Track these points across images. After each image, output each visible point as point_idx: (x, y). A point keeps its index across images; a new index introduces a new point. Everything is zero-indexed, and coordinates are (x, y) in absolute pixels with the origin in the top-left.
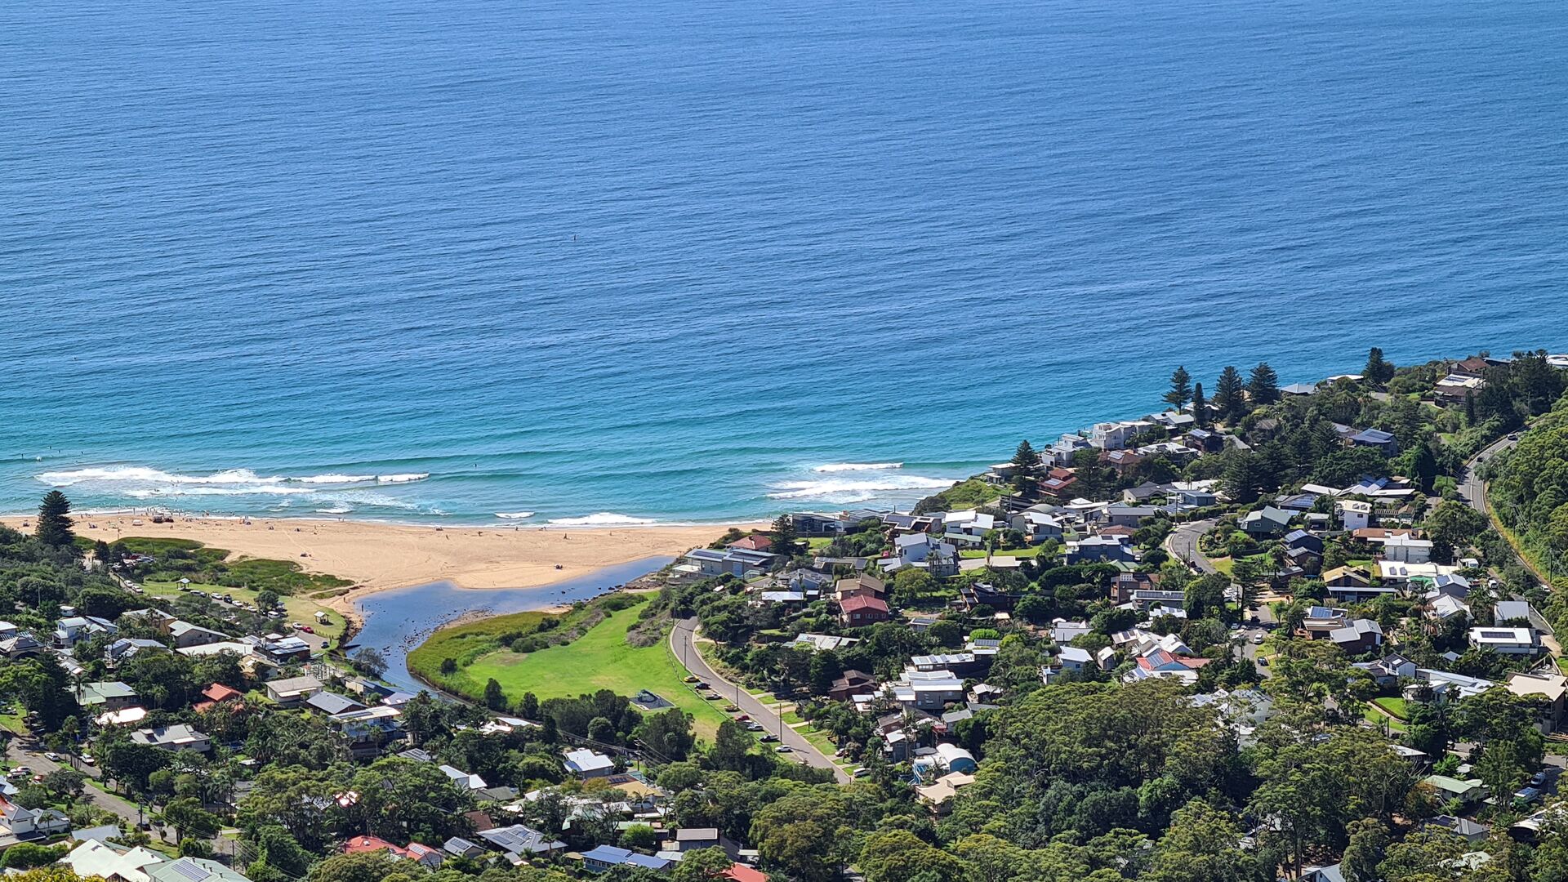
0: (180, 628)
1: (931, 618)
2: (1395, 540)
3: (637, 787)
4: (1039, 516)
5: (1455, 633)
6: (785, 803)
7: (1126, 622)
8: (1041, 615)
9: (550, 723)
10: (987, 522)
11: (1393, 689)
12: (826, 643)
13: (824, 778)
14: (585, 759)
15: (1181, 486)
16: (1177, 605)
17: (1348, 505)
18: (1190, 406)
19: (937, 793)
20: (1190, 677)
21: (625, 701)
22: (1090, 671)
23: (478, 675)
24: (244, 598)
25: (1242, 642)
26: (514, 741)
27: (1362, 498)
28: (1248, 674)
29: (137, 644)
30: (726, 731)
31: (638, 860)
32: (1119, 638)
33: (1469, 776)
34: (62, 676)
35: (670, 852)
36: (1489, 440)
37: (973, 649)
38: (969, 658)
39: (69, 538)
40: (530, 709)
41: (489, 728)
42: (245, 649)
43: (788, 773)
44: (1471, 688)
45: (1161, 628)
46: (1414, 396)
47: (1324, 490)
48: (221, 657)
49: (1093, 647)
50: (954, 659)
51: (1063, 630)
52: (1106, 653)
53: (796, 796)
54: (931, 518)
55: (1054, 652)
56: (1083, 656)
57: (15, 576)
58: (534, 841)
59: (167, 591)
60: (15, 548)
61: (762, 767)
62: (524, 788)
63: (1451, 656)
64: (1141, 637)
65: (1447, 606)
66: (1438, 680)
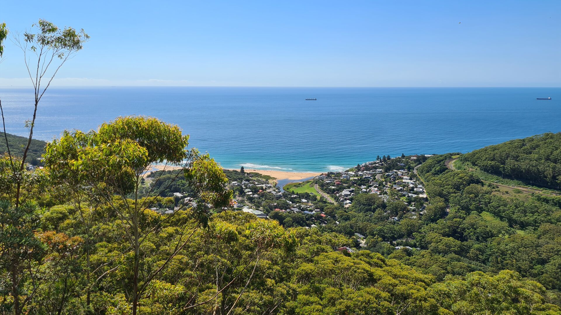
0: (256, 183)
1: (346, 185)
2: (405, 177)
3: (310, 204)
4: (360, 173)
5: (412, 189)
6: (328, 207)
7: (371, 186)
8: (360, 185)
9: (300, 196)
10: (354, 173)
11: (404, 196)
12: (333, 187)
13: (333, 204)
14: (304, 200)
15: (378, 170)
16: (377, 184)
17: (399, 173)
18: (379, 160)
19: (347, 206)
20: (379, 193)
21: (309, 194)
22: (366, 192)
23: (291, 190)
24: (264, 180)
25: (385, 189)
26: (295, 198)
27: (401, 172)
28: (386, 193)
29: (251, 185)
30: (321, 198)
31: (310, 213)
32: (370, 188)
33: (414, 207)
34: (243, 188)
35: (314, 212)
36: (417, 165)
37: (351, 189)
38: (351, 190)
39: (244, 172)
40: (297, 194)
41: (292, 196)
42: (264, 186)
43: (329, 203)
44: (414, 196)
45: (375, 187)
46: (408, 160)
47: (396, 171)
48: (261, 187)
49: (366, 189)
50: (349, 190)
51: (363, 187)
52: (368, 190)
53: (329, 206)
54: (347, 173)
55: (362, 189)
56: (365, 190)
57: (238, 176)
58: (297, 210)
59: (255, 179)
60: (238, 173)
61: (325, 202)
62: (296, 204)
63: (412, 192)
64: (372, 188)
65: (411, 186)
66: (410, 195)
